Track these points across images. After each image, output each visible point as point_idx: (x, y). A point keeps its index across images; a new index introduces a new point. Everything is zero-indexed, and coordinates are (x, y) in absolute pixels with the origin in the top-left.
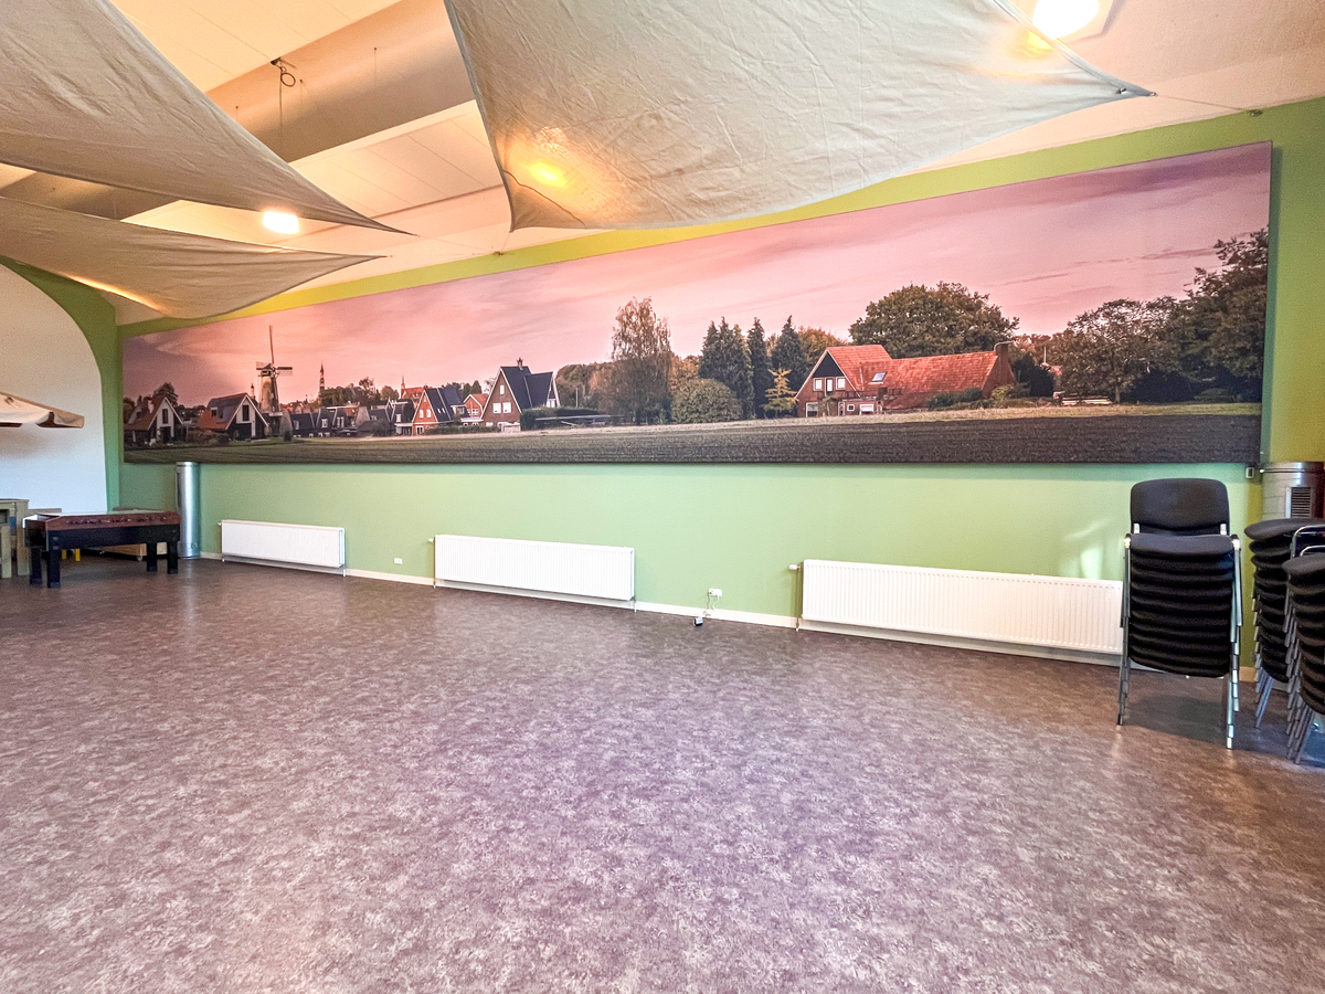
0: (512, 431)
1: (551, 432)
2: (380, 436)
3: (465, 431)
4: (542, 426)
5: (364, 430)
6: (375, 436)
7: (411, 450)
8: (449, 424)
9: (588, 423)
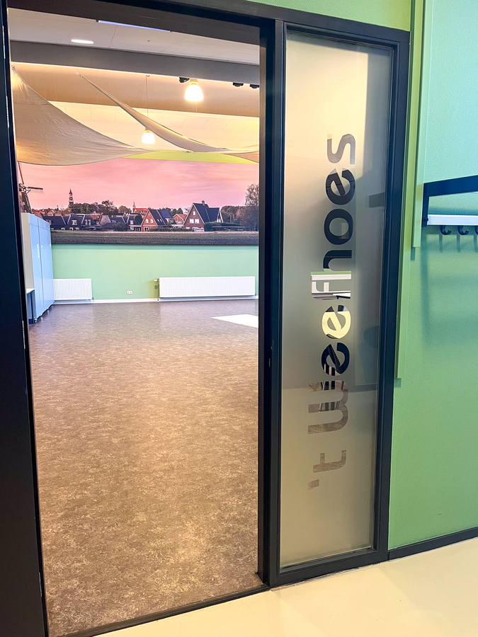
0: (200, 231)
1: (219, 232)
2: (119, 231)
3: (174, 230)
4: (215, 230)
5: (107, 227)
6: (115, 230)
7: (141, 239)
8: (163, 226)
9: (236, 230)
